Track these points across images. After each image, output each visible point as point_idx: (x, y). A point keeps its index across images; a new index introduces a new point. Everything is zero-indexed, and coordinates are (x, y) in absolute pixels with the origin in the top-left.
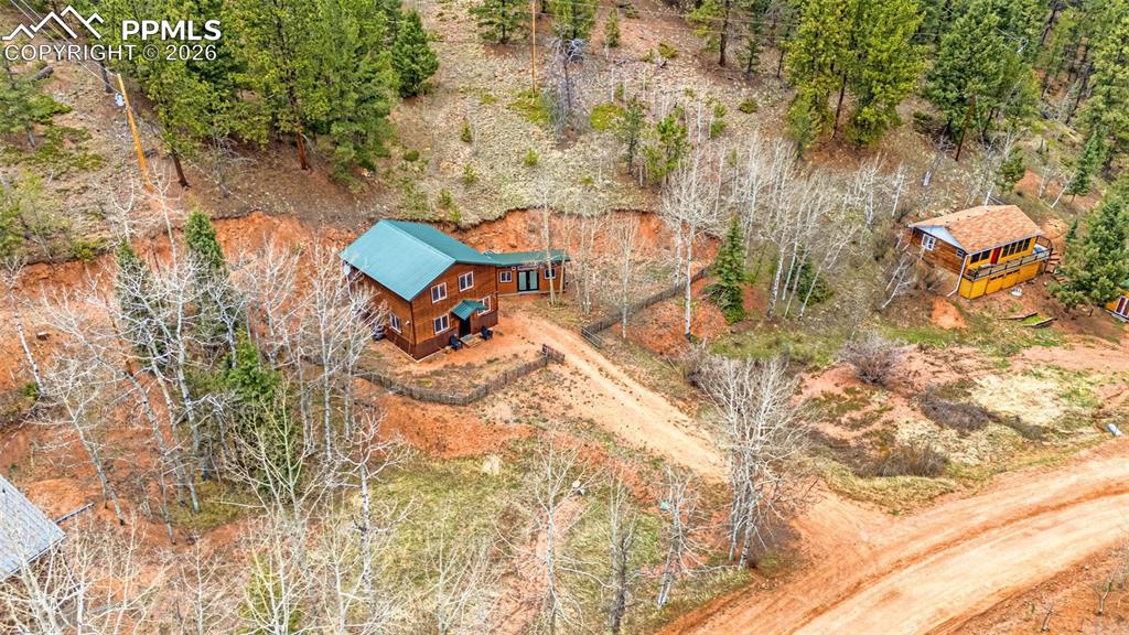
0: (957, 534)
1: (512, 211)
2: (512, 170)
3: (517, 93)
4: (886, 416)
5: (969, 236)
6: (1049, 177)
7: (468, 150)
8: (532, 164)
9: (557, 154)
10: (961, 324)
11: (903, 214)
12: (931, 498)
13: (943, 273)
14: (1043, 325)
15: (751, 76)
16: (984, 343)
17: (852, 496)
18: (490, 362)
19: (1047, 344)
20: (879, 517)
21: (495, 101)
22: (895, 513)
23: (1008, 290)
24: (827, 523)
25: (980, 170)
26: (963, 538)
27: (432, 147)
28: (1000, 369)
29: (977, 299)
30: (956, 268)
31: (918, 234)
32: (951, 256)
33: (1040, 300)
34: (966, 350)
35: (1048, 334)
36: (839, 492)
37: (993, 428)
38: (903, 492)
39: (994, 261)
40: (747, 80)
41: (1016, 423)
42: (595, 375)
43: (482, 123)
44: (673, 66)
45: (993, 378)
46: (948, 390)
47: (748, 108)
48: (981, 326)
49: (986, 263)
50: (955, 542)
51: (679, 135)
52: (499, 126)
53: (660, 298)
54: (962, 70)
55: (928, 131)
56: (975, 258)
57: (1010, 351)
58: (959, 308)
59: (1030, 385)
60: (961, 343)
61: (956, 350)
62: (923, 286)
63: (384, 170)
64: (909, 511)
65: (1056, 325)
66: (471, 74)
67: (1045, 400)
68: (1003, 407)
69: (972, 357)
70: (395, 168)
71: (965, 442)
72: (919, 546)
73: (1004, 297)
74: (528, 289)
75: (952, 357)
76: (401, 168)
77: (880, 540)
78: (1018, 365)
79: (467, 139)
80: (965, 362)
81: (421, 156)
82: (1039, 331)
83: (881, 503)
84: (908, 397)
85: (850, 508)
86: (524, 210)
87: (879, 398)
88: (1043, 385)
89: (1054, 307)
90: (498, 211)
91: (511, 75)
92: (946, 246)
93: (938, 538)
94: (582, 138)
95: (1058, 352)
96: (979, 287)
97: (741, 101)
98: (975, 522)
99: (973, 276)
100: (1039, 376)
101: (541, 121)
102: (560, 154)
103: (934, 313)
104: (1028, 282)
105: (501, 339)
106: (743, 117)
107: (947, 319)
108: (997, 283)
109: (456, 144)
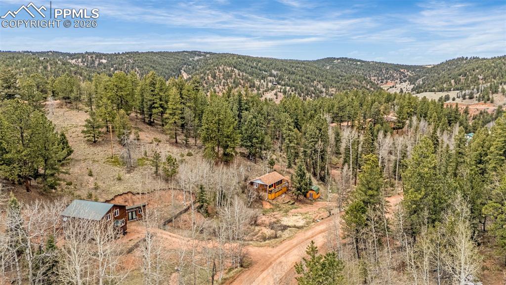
0: (290, 247)
1: (117, 196)
2: (113, 183)
3: (106, 158)
4: (261, 232)
5: (266, 181)
6: (281, 165)
7: (92, 178)
8: (119, 179)
9: (128, 175)
10: (272, 207)
11: (246, 180)
12: (281, 242)
13: (262, 193)
14: (293, 204)
15: (187, 145)
16: (280, 211)
17: (261, 246)
18: (130, 240)
19: (295, 208)
20: (270, 249)
21: (98, 161)
22: (274, 247)
23: (281, 195)
24: (257, 253)
25: (262, 166)
26: (292, 248)
27: (76, 180)
28: (286, 215)
29: (273, 199)
30: (266, 191)
31: (252, 183)
32: (263, 187)
33: (290, 197)
34: (275, 213)
35: (294, 206)
36: (257, 246)
37: (289, 229)
38: (274, 243)
39: (275, 187)
40: (186, 147)
41: (295, 227)
42: (169, 238)
43: (95, 168)
44: (160, 144)
45: (285, 218)
46: (274, 223)
47: (189, 154)
48: (277, 206)
49: (273, 188)
50: (290, 249)
51: (174, 161)
52: (102, 170)
53: (181, 213)
54: (250, 137)
55: (245, 157)
56: (270, 187)
57: (287, 211)
58: (270, 203)
59: (295, 218)
60: (273, 211)
61: (273, 213)
62: (258, 198)
63: (60, 189)
64: (277, 246)
65: (296, 203)
66: (85, 154)
67: (300, 220)
68: (290, 224)
69: (278, 214)
70: (64, 188)
71: (284, 233)
72: (282, 252)
73: (280, 198)
74: (132, 219)
75: (272, 215)
76: (66, 188)
77: (272, 253)
78: (290, 214)
79: (91, 175)
80: (276, 216)
81: (73, 183)
82: (293, 206)
83: (269, 246)
84: (265, 226)
85: (261, 249)
86: (121, 195)
87: (257, 228)
88: (298, 217)
89: (294, 199)
90: (111, 197)
91: (101, 152)
92: (262, 185)
93: (287, 249)
94: (136, 169)
95: (299, 209)
96: (273, 195)
97: (187, 153)
98: (294, 244)
99: (271, 192)
100: (296, 215)
101: (118, 166)
102: (129, 175)
103: (264, 205)
104: (285, 193)
105: (130, 234)
106: (189, 157)
107: (267, 206)
108: (277, 194)
109: (87, 177)
